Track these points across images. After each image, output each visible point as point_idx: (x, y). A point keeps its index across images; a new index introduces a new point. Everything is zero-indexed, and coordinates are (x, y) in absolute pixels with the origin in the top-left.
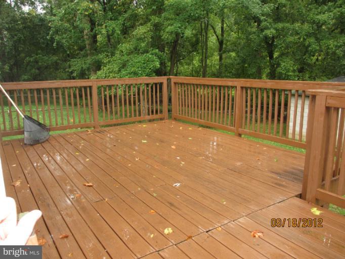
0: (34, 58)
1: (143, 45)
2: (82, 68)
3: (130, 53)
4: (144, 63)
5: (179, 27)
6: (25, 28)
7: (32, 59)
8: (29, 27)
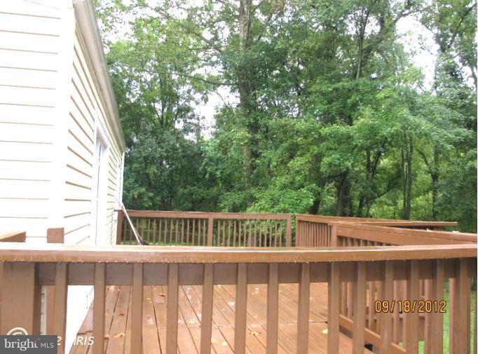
0: (188, 190)
1: (298, 178)
2: (234, 203)
3: (284, 187)
4: (297, 200)
5: (338, 159)
6: (183, 157)
7: (185, 191)
8: (188, 156)
